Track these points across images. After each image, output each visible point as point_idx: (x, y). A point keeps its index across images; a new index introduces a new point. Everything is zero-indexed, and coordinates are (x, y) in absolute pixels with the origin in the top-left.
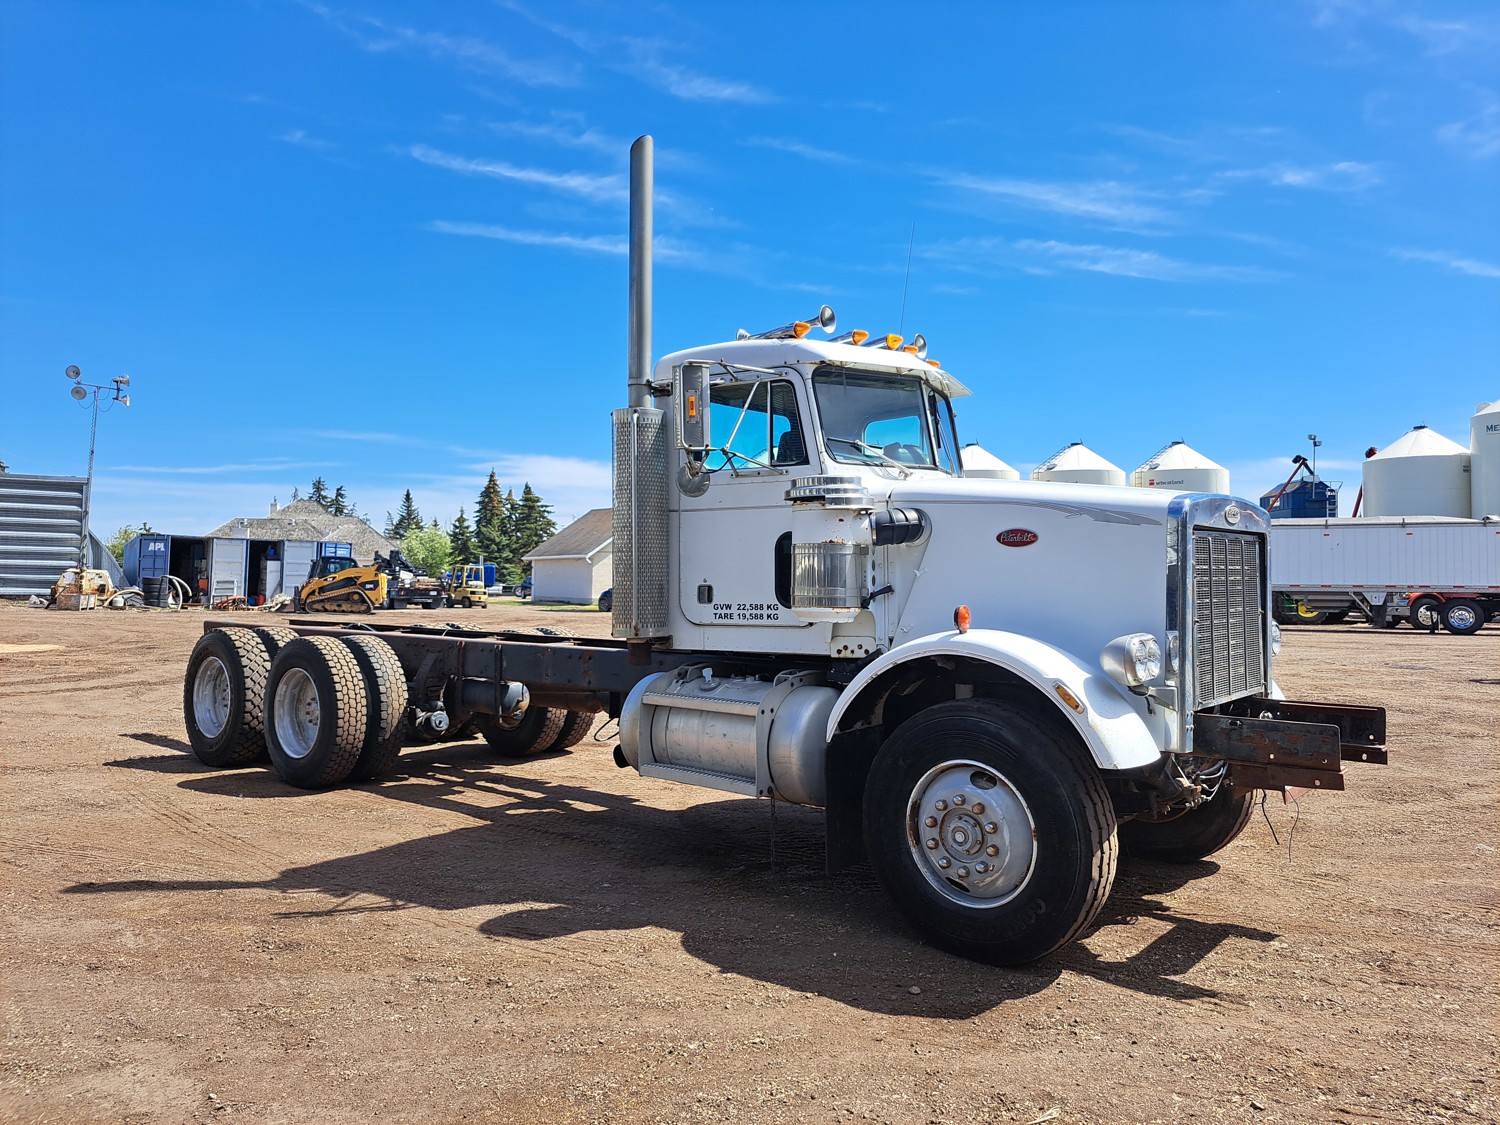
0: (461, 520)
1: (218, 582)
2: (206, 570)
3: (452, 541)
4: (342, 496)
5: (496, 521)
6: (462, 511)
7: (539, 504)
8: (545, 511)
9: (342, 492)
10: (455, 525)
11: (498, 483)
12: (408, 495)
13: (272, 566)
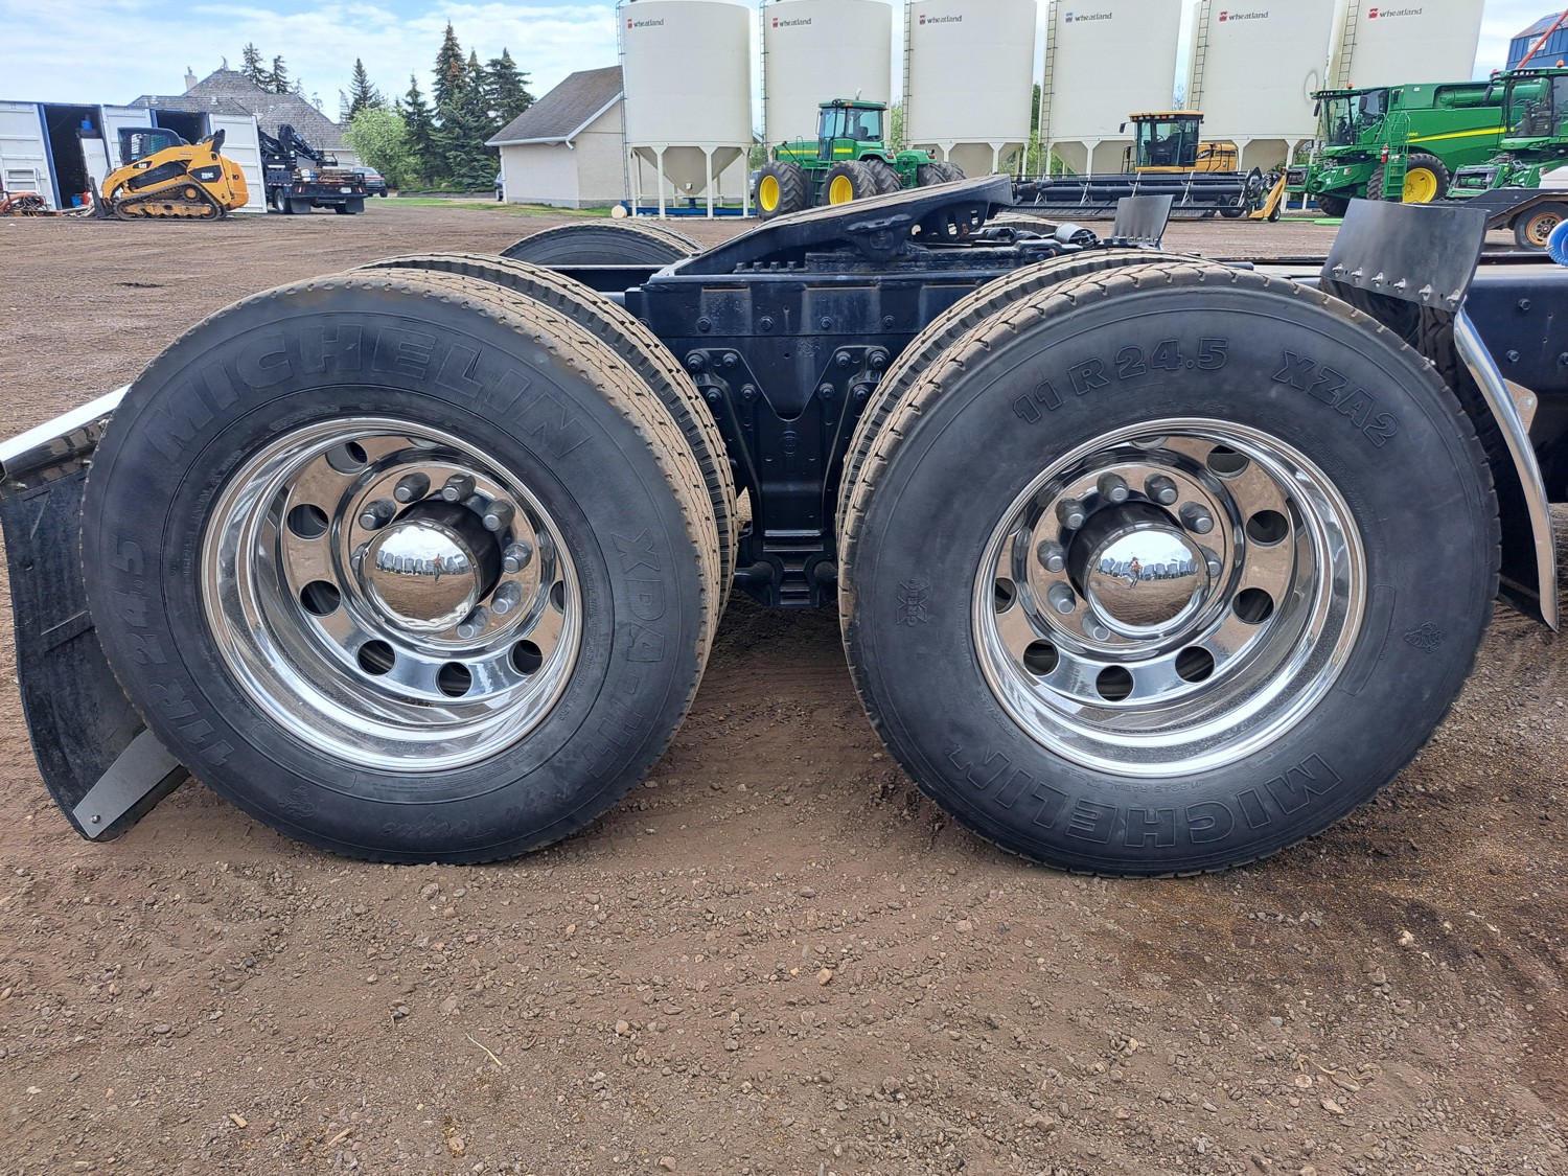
1: (11, 172)
3: (406, 124)
4: (282, 69)
6: (413, 81)
8: (520, 81)
9: (281, 64)
11: (458, 42)
12: (359, 66)
13: (90, 146)
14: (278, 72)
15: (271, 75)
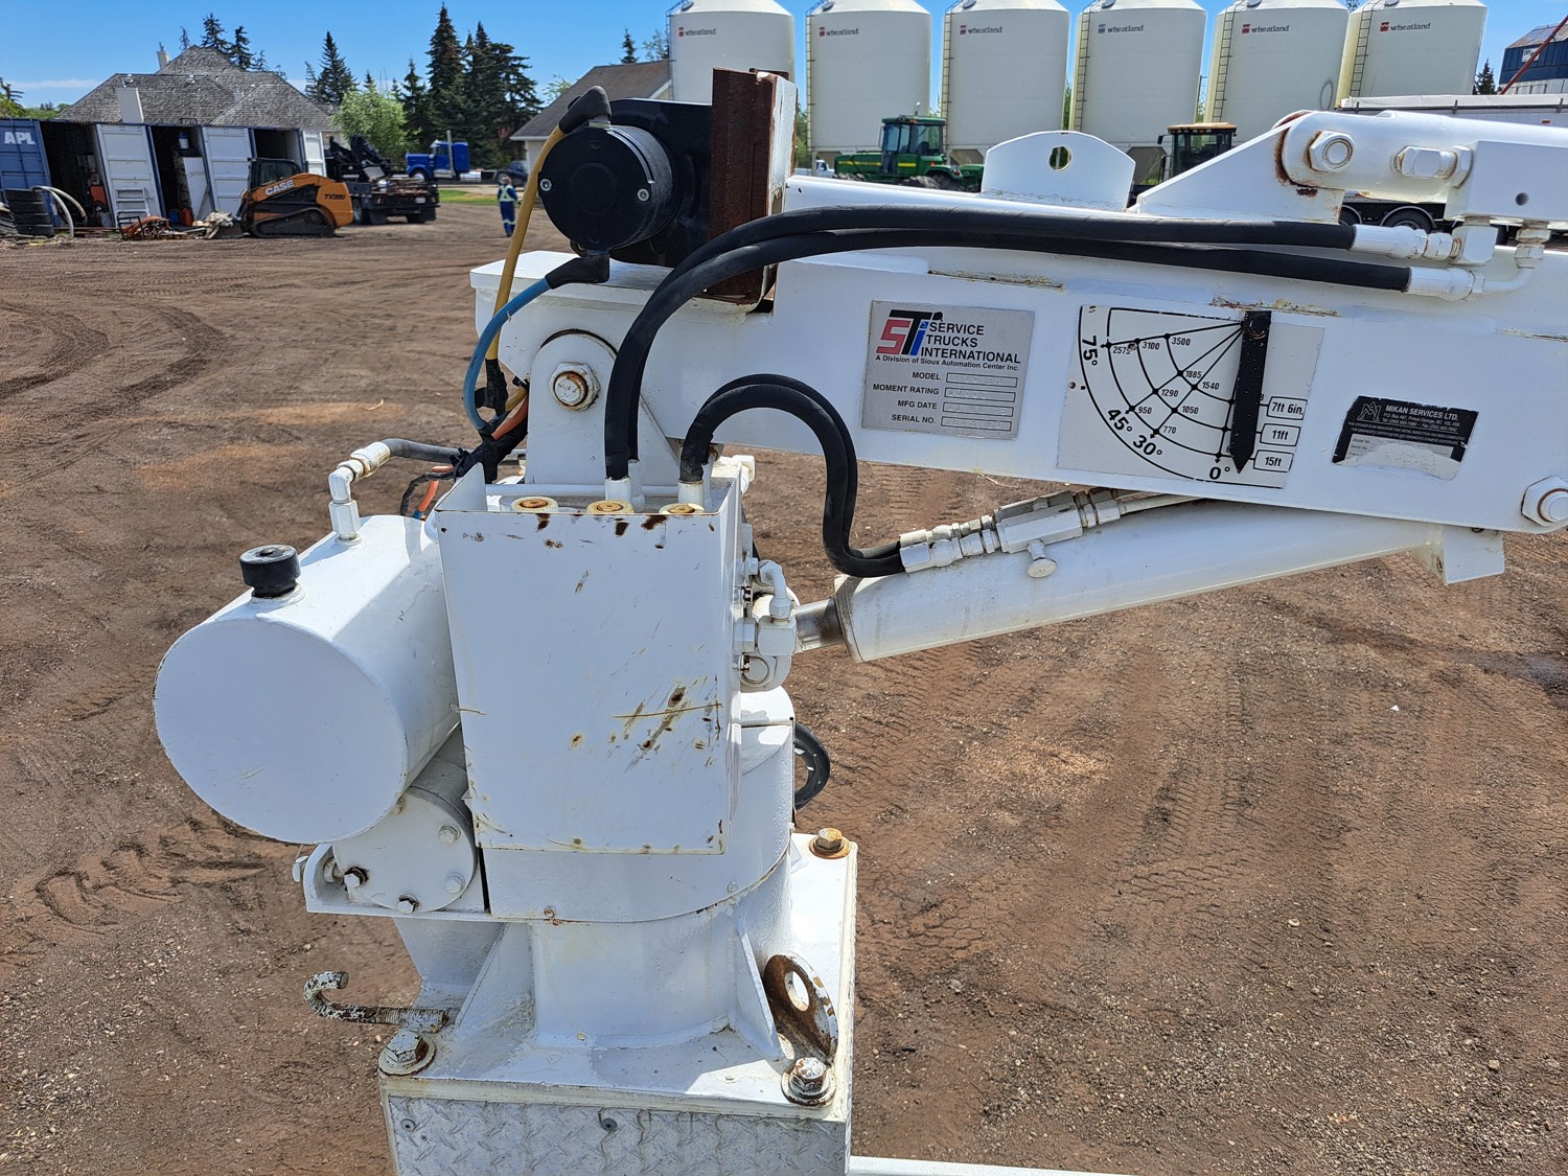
0: (412, 78)
1: (119, 192)
2: (97, 171)
3: (405, 108)
4: (244, 40)
5: (459, 80)
6: (412, 65)
7: (511, 55)
8: (519, 65)
9: (244, 35)
10: (405, 87)
11: (452, 24)
12: (329, 40)
13: (190, 164)
14: (241, 43)
15: (234, 46)
